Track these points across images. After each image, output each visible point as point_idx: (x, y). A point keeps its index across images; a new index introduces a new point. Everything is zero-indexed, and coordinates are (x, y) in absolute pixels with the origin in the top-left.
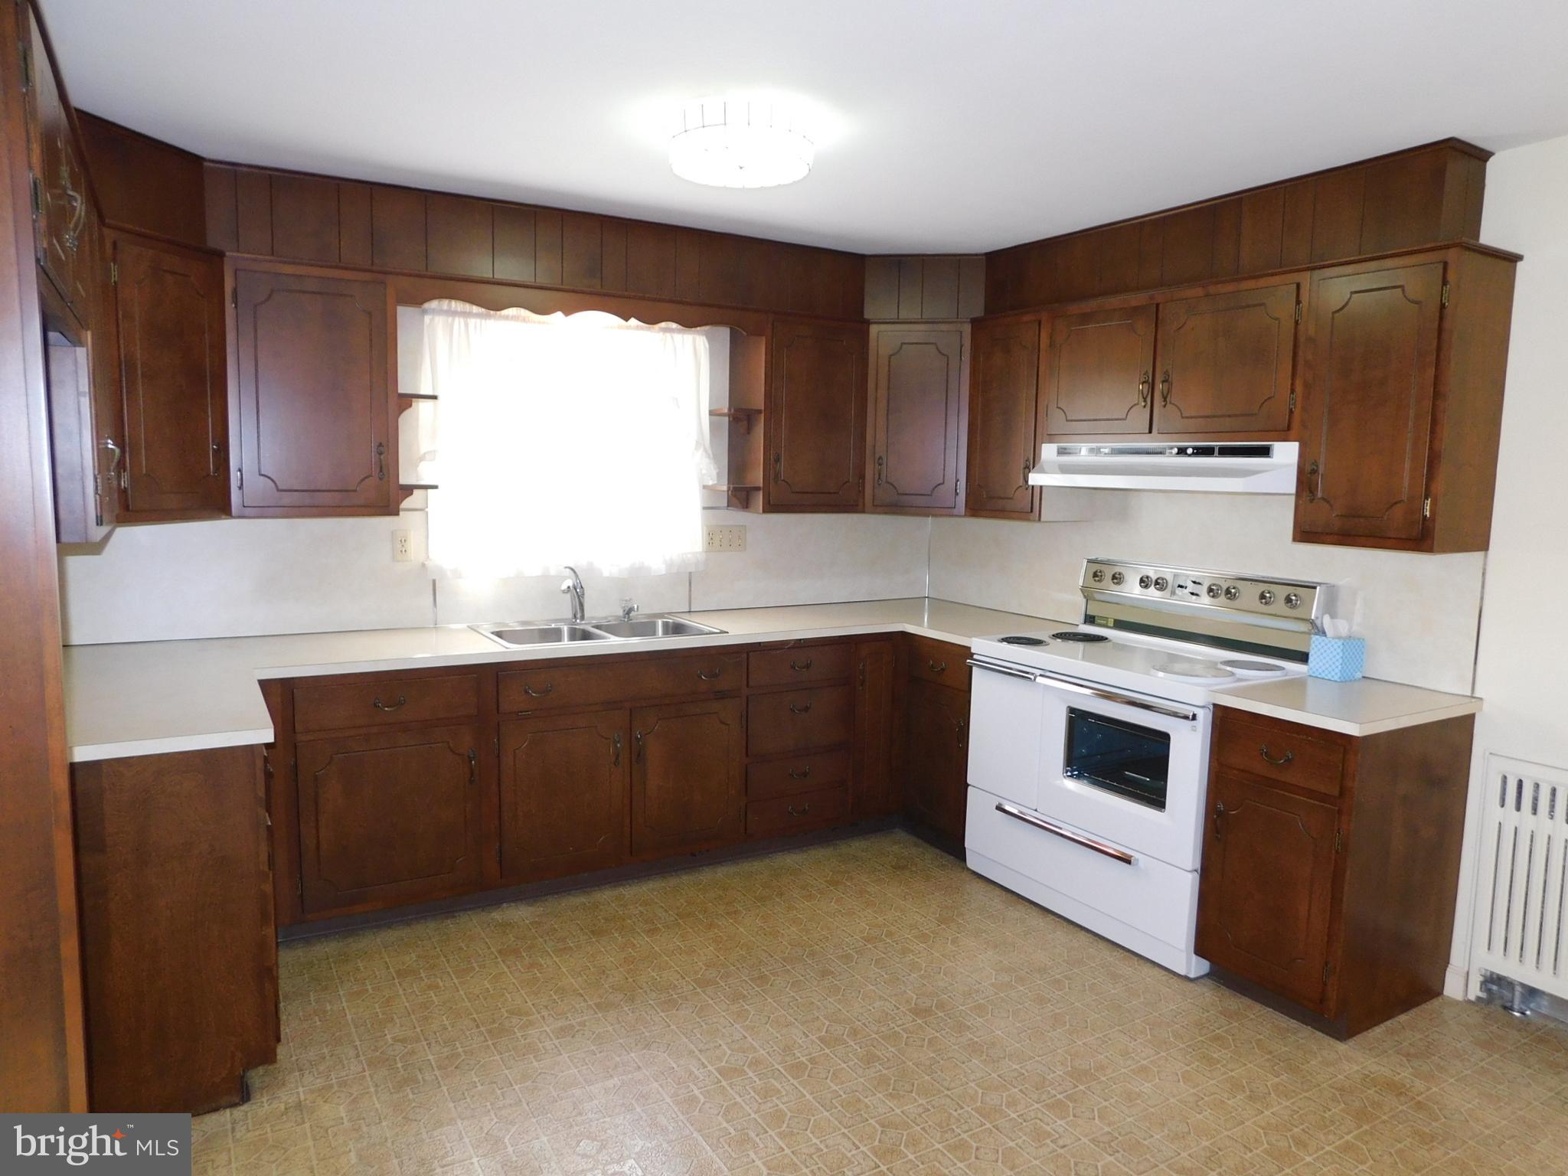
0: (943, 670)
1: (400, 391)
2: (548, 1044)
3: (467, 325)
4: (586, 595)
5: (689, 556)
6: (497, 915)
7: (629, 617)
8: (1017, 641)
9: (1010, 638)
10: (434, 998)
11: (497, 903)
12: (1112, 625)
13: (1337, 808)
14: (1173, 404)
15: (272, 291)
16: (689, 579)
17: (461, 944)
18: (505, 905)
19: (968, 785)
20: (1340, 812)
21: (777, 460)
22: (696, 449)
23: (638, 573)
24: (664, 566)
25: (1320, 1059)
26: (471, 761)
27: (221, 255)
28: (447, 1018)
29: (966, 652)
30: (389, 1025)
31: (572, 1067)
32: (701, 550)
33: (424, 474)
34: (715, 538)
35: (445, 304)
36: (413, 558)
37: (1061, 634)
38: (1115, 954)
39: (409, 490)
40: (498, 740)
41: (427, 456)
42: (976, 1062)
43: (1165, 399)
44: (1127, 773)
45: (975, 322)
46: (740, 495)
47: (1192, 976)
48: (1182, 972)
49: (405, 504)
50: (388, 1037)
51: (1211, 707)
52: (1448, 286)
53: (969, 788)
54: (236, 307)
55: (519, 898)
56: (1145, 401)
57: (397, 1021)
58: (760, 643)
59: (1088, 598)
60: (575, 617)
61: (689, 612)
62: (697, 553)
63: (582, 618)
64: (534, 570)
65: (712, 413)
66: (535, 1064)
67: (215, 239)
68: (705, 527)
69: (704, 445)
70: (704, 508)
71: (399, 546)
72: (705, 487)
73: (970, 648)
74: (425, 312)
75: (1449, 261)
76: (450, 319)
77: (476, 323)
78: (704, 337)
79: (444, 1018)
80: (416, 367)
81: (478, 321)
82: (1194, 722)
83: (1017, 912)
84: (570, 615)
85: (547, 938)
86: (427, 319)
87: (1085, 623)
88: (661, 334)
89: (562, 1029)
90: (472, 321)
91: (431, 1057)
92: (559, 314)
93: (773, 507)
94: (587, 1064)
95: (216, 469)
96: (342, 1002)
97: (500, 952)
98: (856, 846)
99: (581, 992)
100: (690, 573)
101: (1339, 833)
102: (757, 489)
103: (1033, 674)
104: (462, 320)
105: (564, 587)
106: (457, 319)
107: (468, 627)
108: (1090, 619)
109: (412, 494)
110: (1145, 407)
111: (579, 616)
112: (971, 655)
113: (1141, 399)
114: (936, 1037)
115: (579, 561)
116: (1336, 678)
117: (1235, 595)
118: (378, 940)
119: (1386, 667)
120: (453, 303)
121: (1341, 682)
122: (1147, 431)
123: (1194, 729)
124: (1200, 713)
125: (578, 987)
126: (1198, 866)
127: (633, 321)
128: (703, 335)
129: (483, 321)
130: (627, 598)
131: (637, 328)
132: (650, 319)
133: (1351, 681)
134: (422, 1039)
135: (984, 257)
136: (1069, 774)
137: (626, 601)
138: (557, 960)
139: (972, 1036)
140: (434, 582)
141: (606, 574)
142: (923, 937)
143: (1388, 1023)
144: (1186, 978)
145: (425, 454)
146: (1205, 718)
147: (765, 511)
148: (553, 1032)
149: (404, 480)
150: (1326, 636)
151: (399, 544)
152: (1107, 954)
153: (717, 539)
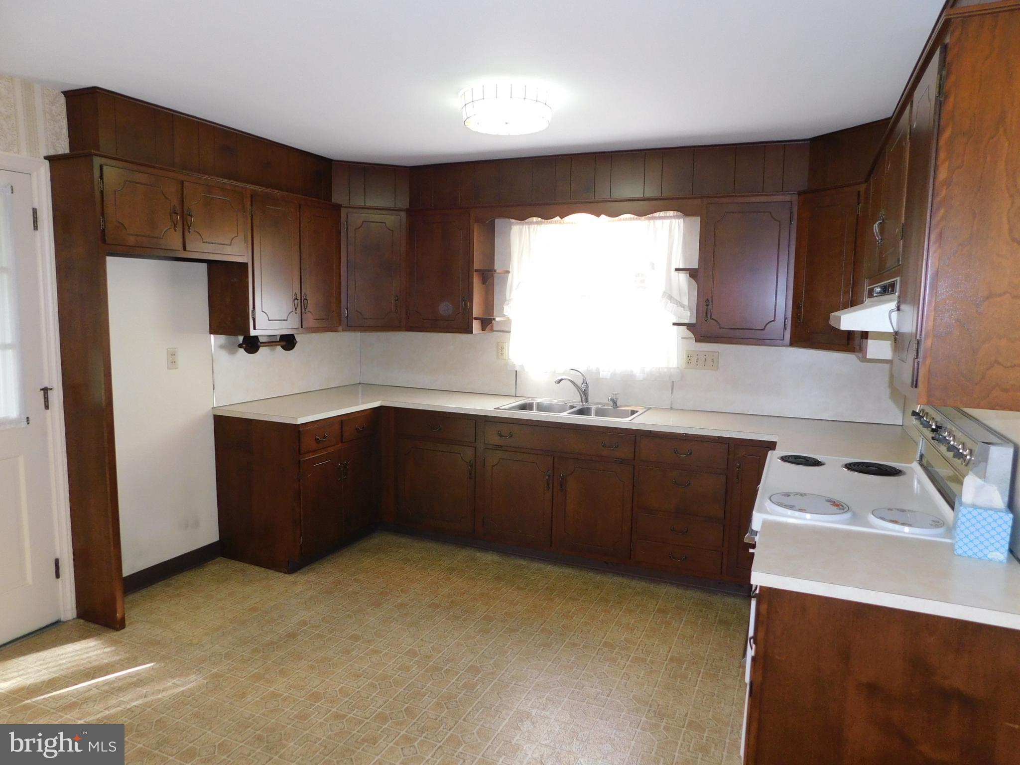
4: (589, 390)
7: (616, 405)
16: (673, 385)
21: (707, 304)
26: (470, 467)
58: (651, 431)
61: (671, 409)
87: (919, 460)
93: (703, 338)
95: (396, 309)
108: (921, 457)
140: (515, 372)
151: (500, 350)
153: (694, 360)
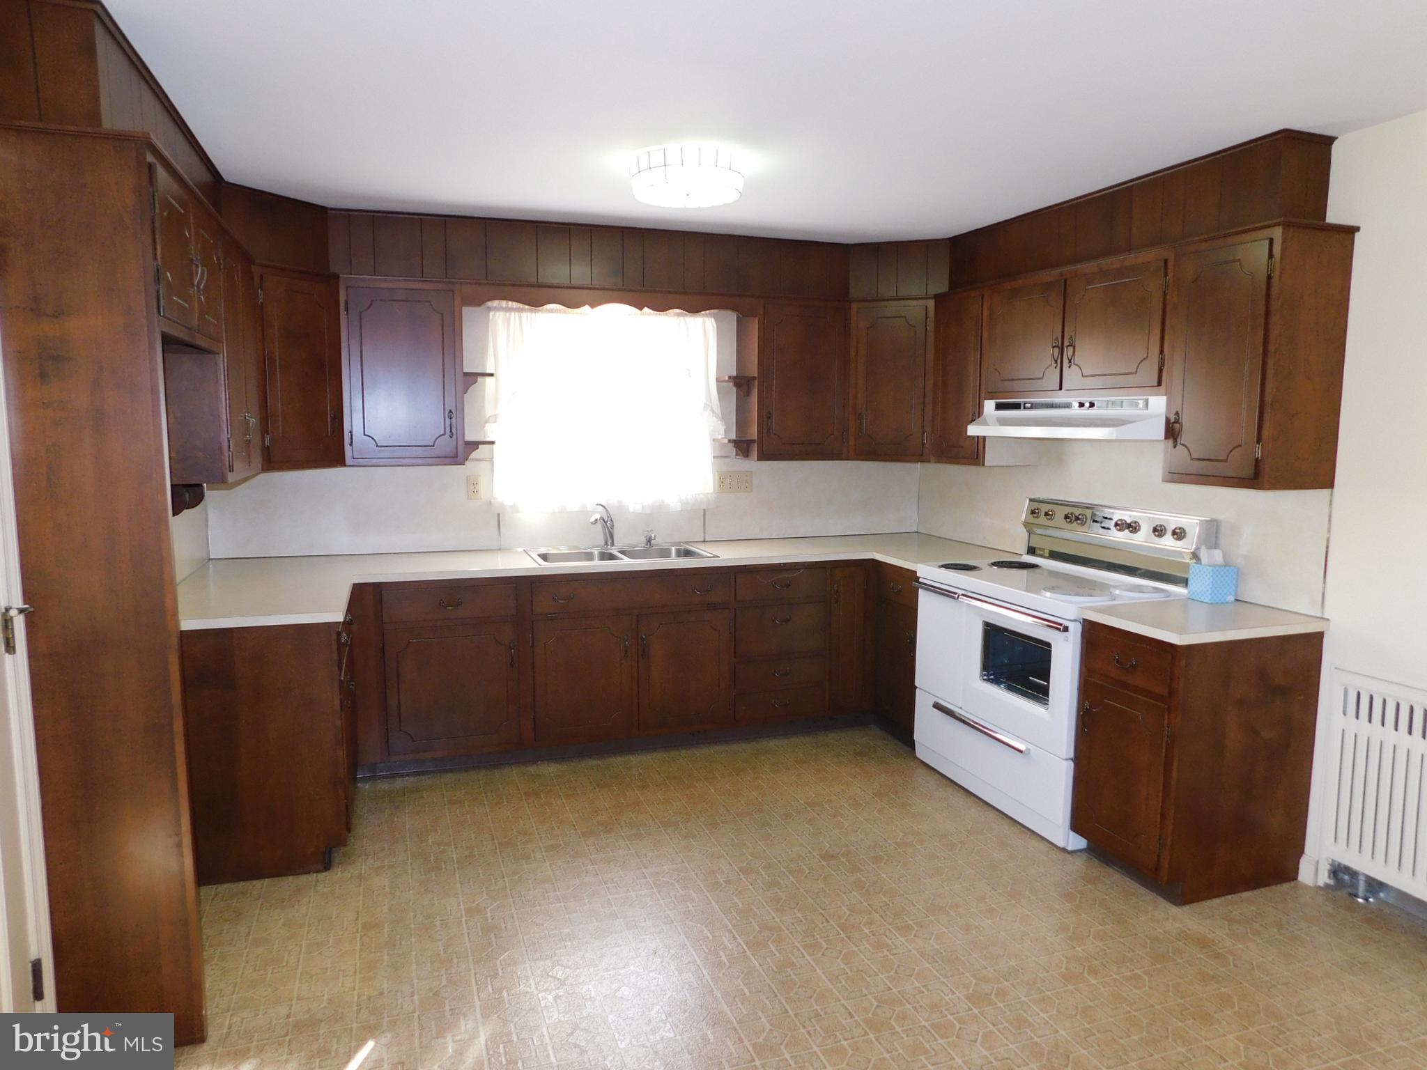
0: (900, 591)
1: (466, 370)
2: (538, 855)
3: (520, 317)
4: (615, 527)
5: (702, 496)
6: (532, 769)
7: (650, 545)
8: (955, 567)
9: (949, 564)
10: (469, 819)
11: (534, 761)
12: (1047, 555)
13: (1166, 706)
14: (1077, 365)
15: (372, 301)
16: (704, 514)
17: (500, 786)
18: (539, 762)
19: (916, 687)
20: (1169, 710)
21: (770, 417)
22: (705, 409)
23: (658, 511)
24: (679, 504)
25: (1150, 916)
26: (511, 650)
27: (337, 277)
28: (474, 833)
29: (912, 576)
30: (433, 834)
31: (550, 870)
32: (712, 491)
33: (491, 433)
34: (725, 482)
35: (504, 303)
36: (482, 497)
37: (999, 562)
38: (1013, 828)
39: (474, 445)
40: (532, 634)
41: (490, 419)
42: (855, 893)
43: (1070, 361)
44: (1031, 678)
45: (939, 298)
46: (742, 446)
47: (1070, 848)
48: (1061, 844)
49: (474, 455)
50: (430, 841)
51: (1082, 621)
52: (1273, 259)
53: (917, 690)
54: (347, 314)
55: (551, 758)
56: (1056, 362)
57: (439, 831)
58: (746, 566)
59: (1030, 533)
60: (606, 544)
61: (704, 541)
62: (708, 493)
63: (613, 544)
64: (574, 507)
65: (718, 380)
66: (525, 866)
67: (335, 267)
68: (716, 473)
69: (712, 408)
70: (714, 457)
71: (472, 487)
72: (714, 440)
73: (915, 572)
74: (489, 309)
75: (1274, 238)
76: (508, 314)
77: (527, 317)
78: (713, 320)
79: (472, 832)
80: (484, 352)
81: (529, 314)
82: (1067, 633)
83: (945, 793)
84: (602, 542)
85: (563, 787)
86: (491, 314)
87: (1028, 553)
88: (676, 318)
89: (552, 846)
90: (524, 315)
91: (455, 856)
92: (587, 308)
93: (764, 456)
94: (561, 869)
95: (333, 432)
96: (405, 817)
97: (525, 793)
98: (833, 737)
99: (575, 823)
100: (704, 510)
101: (1168, 727)
102: (753, 441)
103: (956, 593)
104: (516, 314)
105: (593, 519)
106: (513, 314)
107: (524, 550)
108: (1032, 551)
109: (478, 448)
110: (1056, 367)
111: (609, 543)
112: (917, 579)
113: (1053, 362)
114: (832, 875)
115: (610, 499)
116: (1207, 600)
117: (1136, 528)
118: (442, 780)
119: (1256, 592)
120: (510, 303)
121: (1212, 604)
122: (1058, 388)
123: (1066, 639)
124: (1071, 626)
125: (573, 820)
126: (1072, 755)
127: (646, 310)
128: (711, 317)
129: (533, 314)
130: (649, 530)
131: (649, 314)
132: (661, 308)
133: (1222, 603)
134: (453, 843)
135: (948, 242)
136: (985, 678)
137: (648, 531)
138: (564, 801)
139: (861, 876)
140: (499, 514)
141: (631, 510)
142: (856, 806)
143: (1230, 897)
144: (1064, 850)
145: (489, 418)
146: (1076, 630)
147: (758, 459)
148: (544, 848)
149: (470, 436)
150: (1201, 564)
151: (472, 486)
152: (1006, 828)
153: (727, 482)
